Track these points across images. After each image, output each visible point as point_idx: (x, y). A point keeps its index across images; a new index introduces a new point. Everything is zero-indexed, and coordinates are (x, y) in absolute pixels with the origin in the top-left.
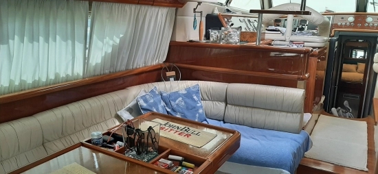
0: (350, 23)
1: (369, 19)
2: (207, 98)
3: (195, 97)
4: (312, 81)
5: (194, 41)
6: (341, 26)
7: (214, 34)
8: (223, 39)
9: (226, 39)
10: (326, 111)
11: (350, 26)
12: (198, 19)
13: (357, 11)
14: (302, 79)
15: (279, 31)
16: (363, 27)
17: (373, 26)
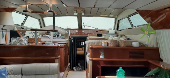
0: (77, 33)
1: (83, 31)
2: (11, 74)
3: (4, 74)
4: (63, 58)
5: (2, 44)
6: (73, 34)
7: (14, 40)
8: (18, 43)
9: (20, 42)
10: (71, 69)
11: (77, 34)
12: (4, 33)
13: (79, 28)
14: (57, 59)
15: (48, 37)
16: (81, 34)
17: (84, 34)
